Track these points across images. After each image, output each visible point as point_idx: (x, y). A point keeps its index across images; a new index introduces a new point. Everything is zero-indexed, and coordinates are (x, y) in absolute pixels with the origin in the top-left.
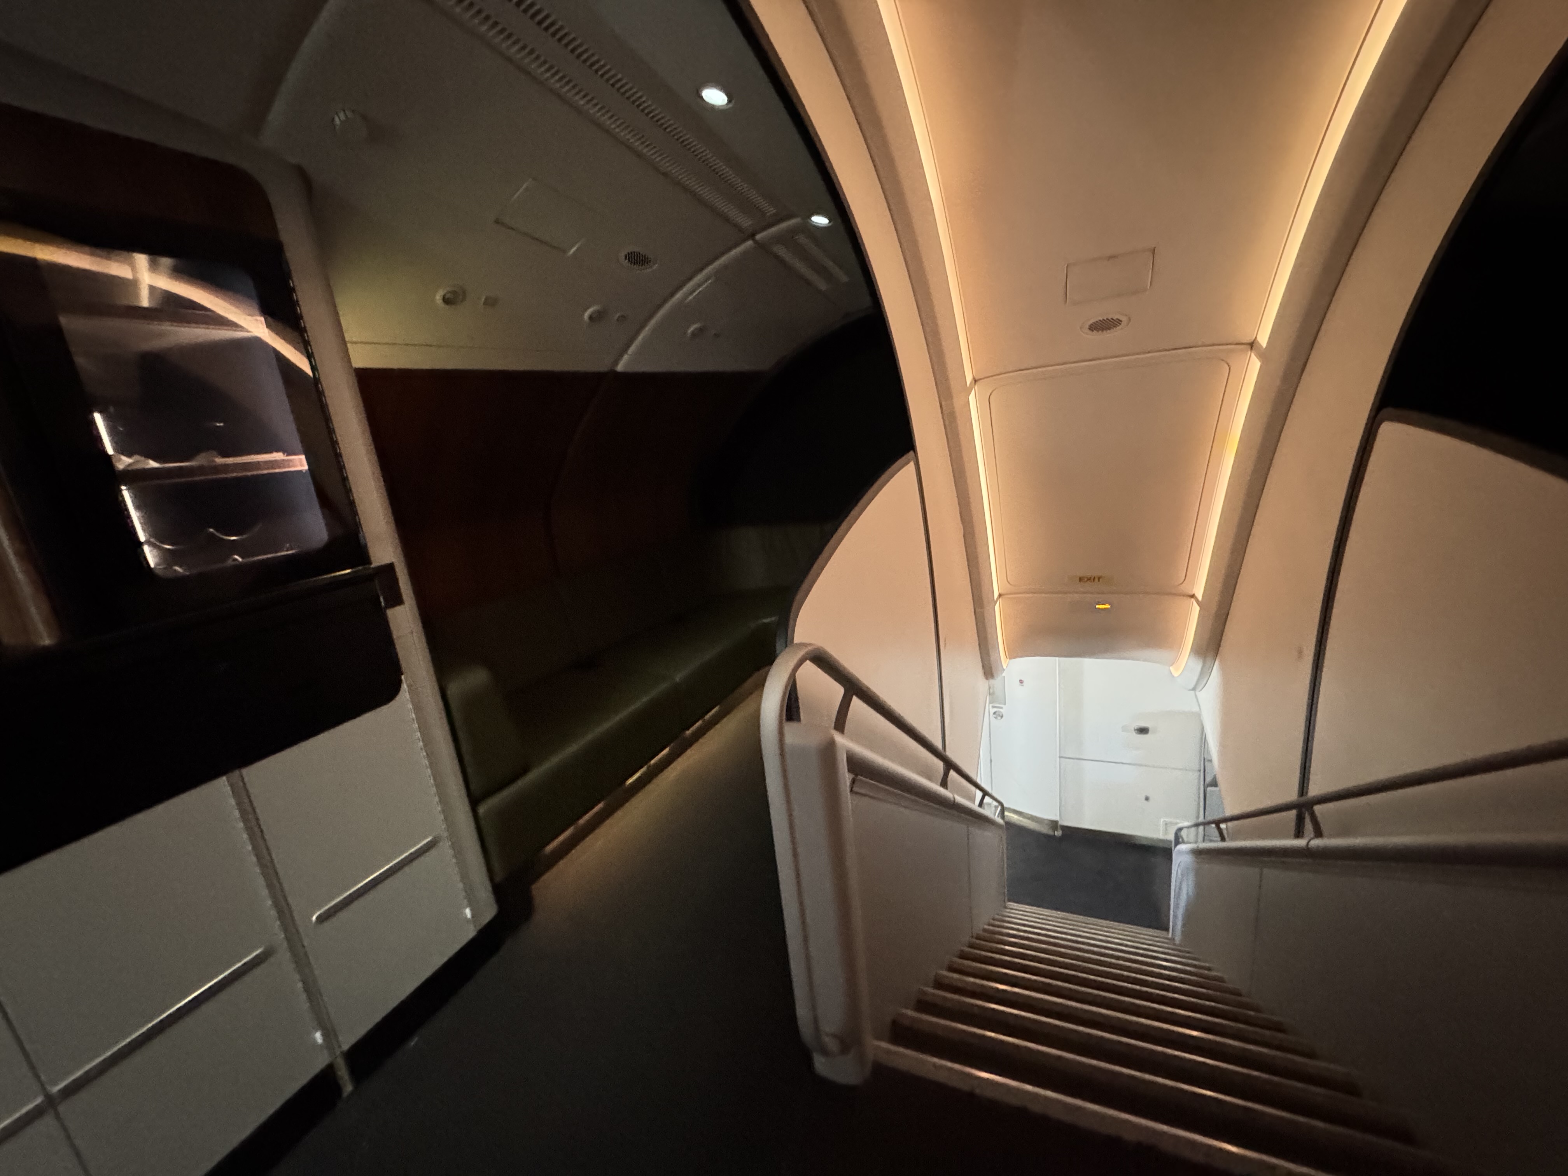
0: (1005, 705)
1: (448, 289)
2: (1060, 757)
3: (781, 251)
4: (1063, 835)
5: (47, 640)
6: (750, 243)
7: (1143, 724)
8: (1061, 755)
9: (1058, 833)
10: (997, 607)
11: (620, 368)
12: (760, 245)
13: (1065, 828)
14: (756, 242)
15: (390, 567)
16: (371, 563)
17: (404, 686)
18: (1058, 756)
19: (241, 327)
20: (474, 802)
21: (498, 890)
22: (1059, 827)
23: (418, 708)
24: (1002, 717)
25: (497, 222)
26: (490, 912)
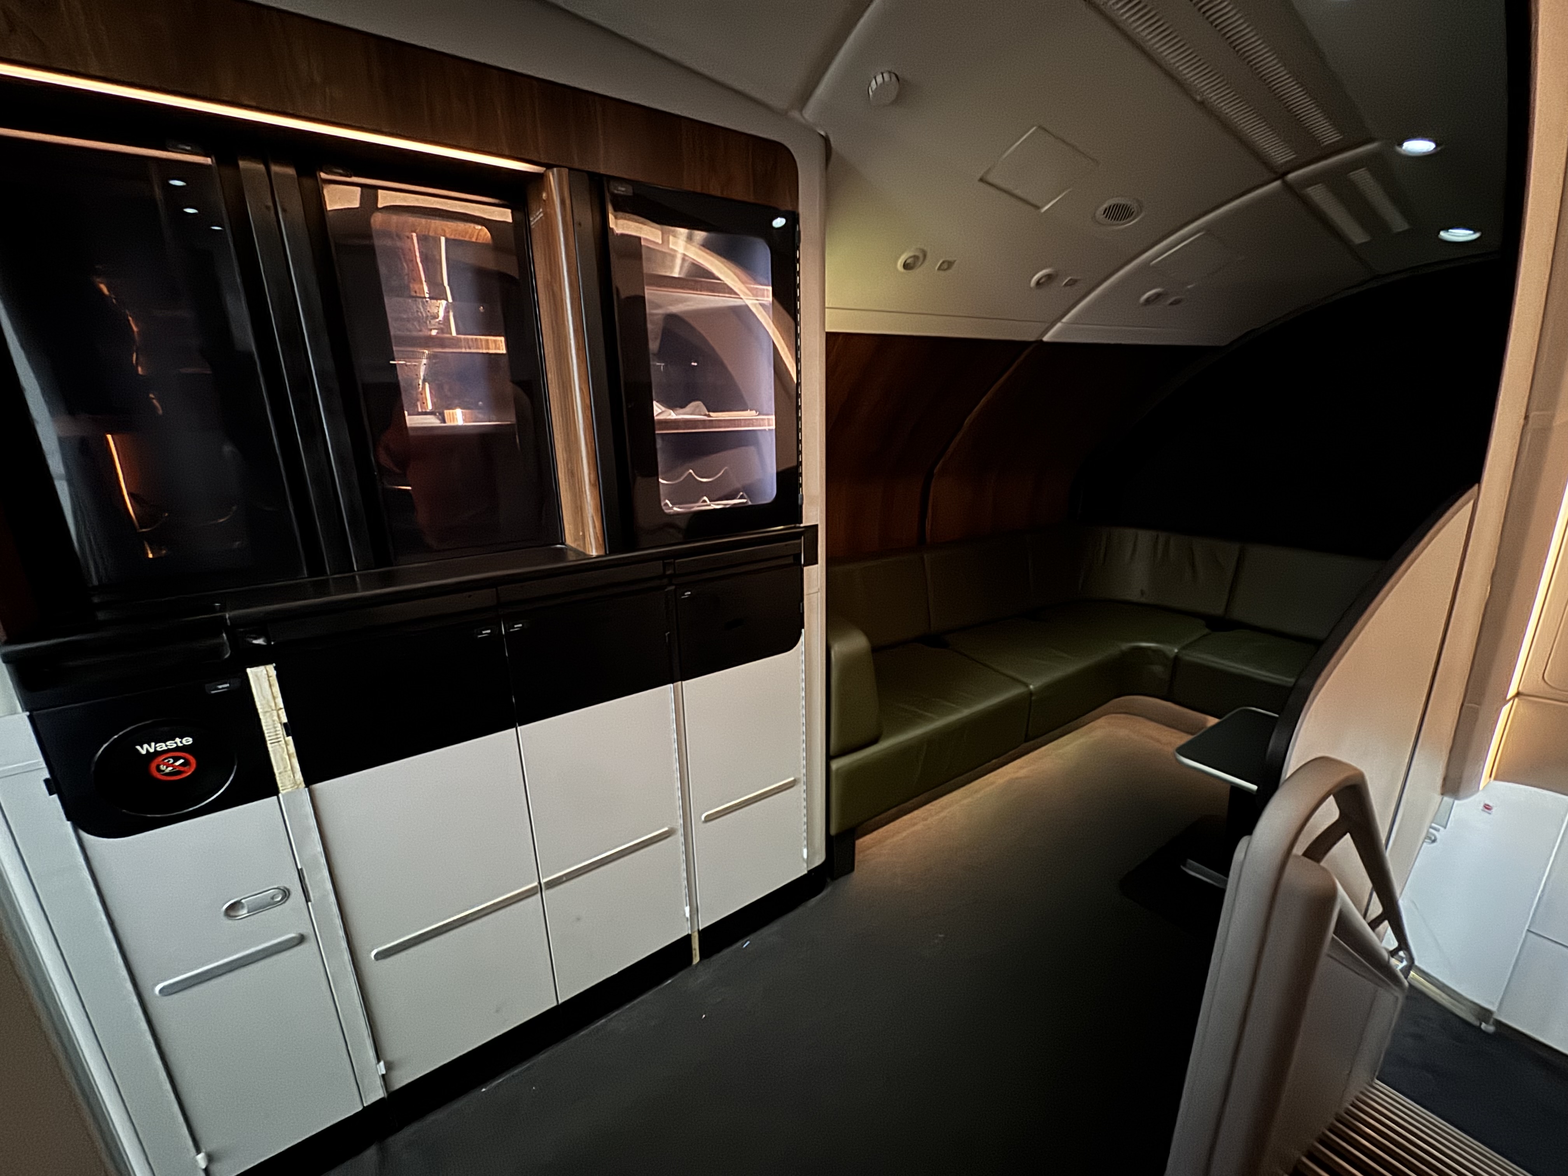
0: (1445, 828)
1: (911, 254)
2: (1528, 931)
3: (1318, 194)
4: (1494, 1031)
5: (594, 553)
6: (1277, 183)
8: (1530, 930)
9: (1489, 1028)
10: (1506, 709)
11: (1046, 339)
12: (1288, 187)
13: (1499, 1024)
14: (1285, 183)
15: (816, 527)
16: (801, 522)
17: (802, 639)
18: (1526, 928)
19: (736, 293)
20: (829, 758)
21: (830, 840)
22: (1491, 1021)
23: (808, 662)
24: (1434, 841)
25: (981, 180)
26: (820, 859)
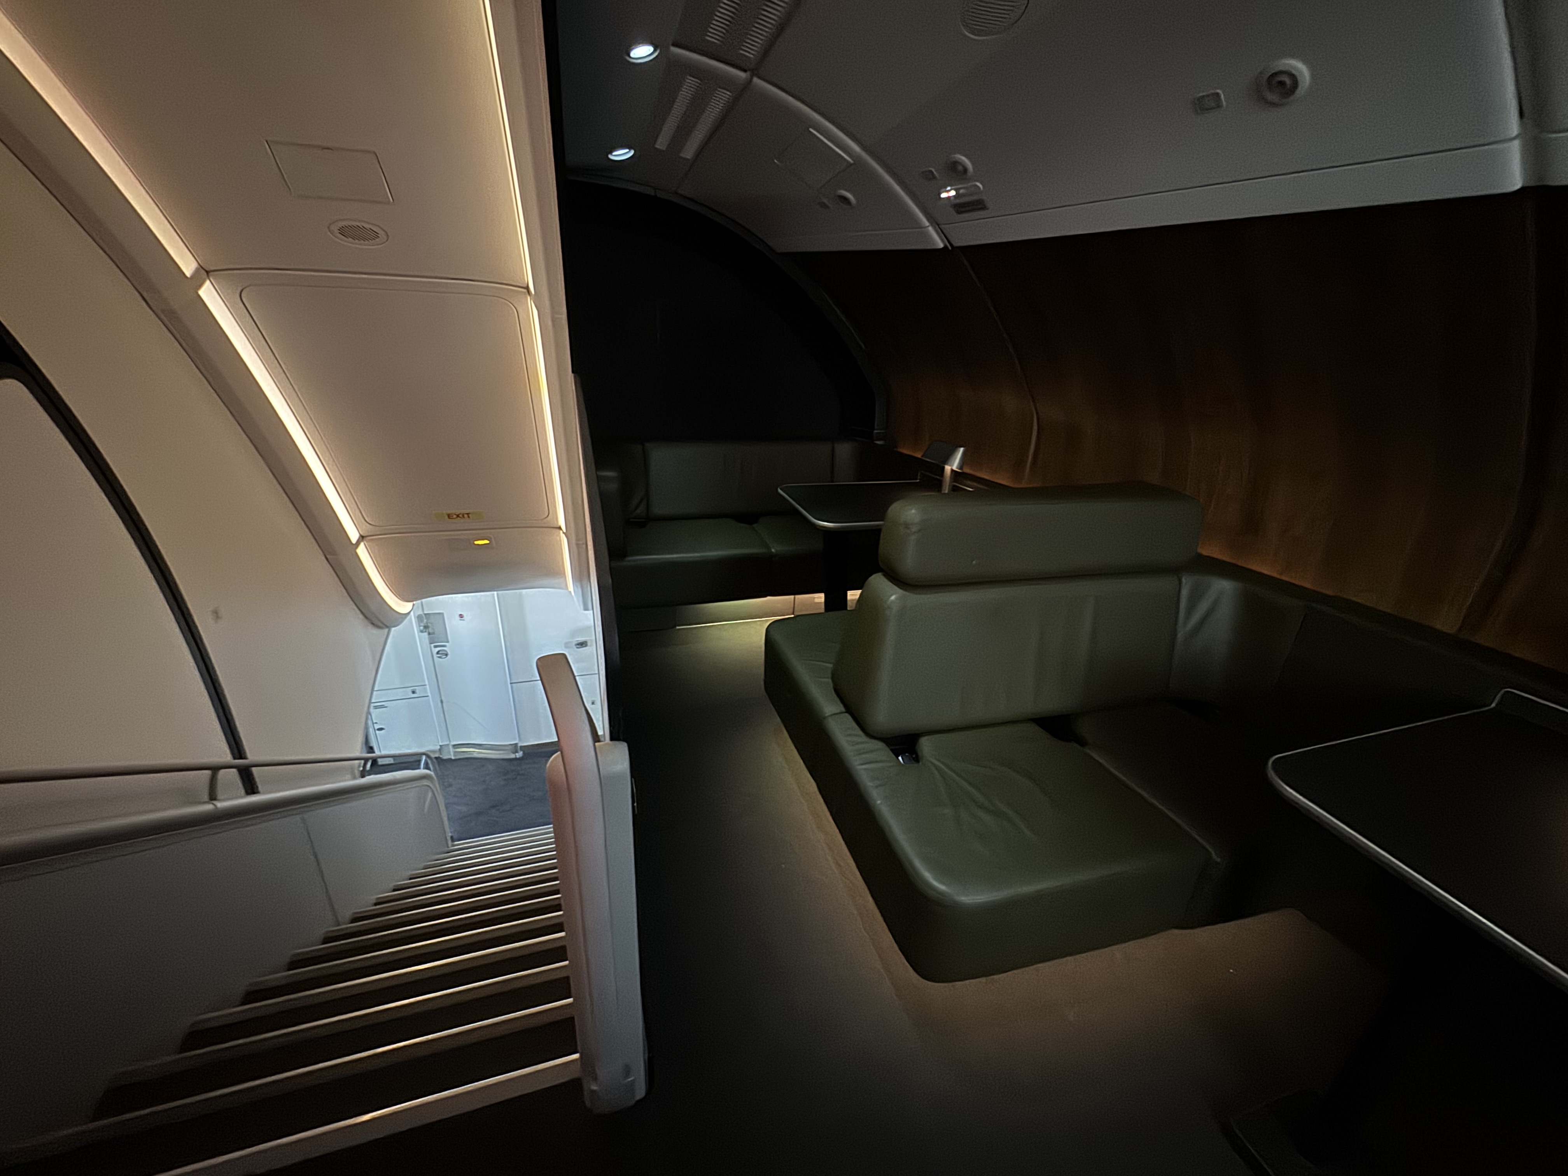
0: (448, 641)
2: (511, 683)
4: (524, 753)
7: (581, 639)
8: (512, 682)
9: (519, 754)
13: (525, 748)
22: (519, 749)
24: (447, 655)
